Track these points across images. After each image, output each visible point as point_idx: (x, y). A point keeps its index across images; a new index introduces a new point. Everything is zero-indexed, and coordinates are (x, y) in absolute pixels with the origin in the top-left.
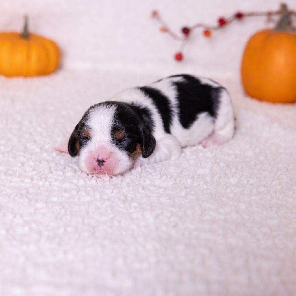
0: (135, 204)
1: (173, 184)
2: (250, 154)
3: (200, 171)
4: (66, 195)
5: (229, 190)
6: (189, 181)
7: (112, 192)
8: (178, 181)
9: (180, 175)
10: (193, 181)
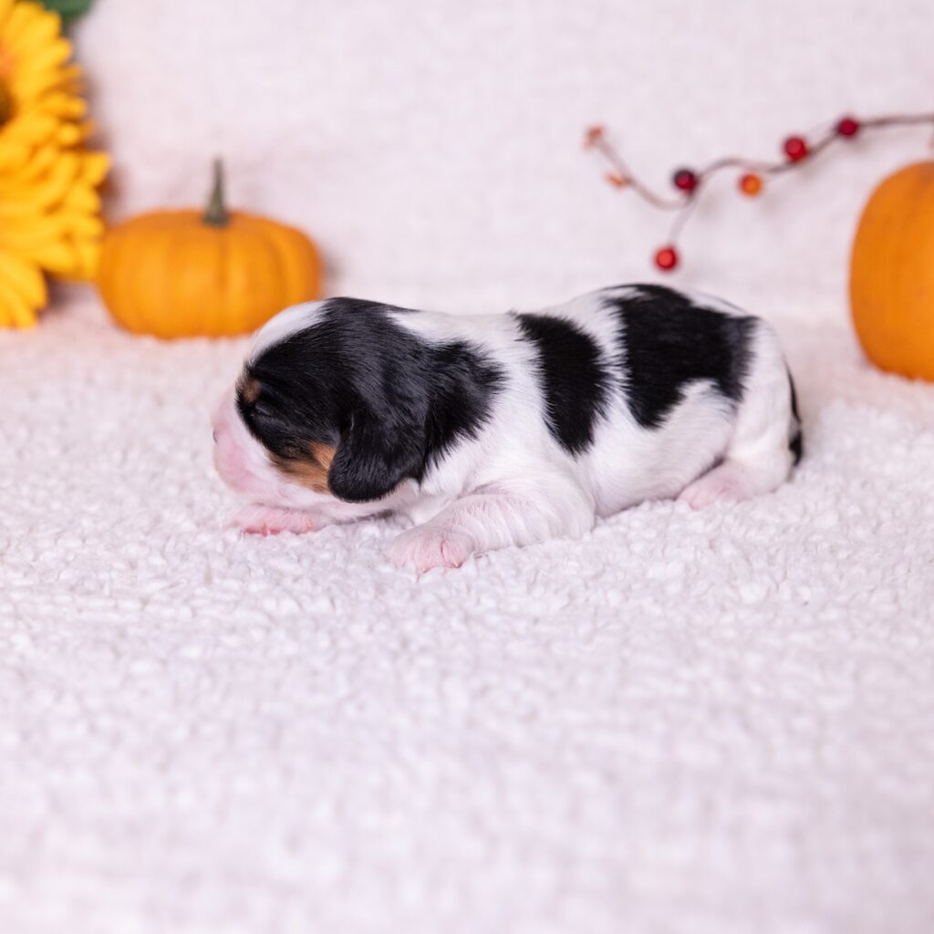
0: (426, 661)
1: (564, 608)
2: (830, 521)
3: (656, 571)
4: (232, 641)
5: (728, 618)
6: (614, 598)
7: (371, 630)
8: (581, 600)
9: (591, 584)
10: (627, 599)
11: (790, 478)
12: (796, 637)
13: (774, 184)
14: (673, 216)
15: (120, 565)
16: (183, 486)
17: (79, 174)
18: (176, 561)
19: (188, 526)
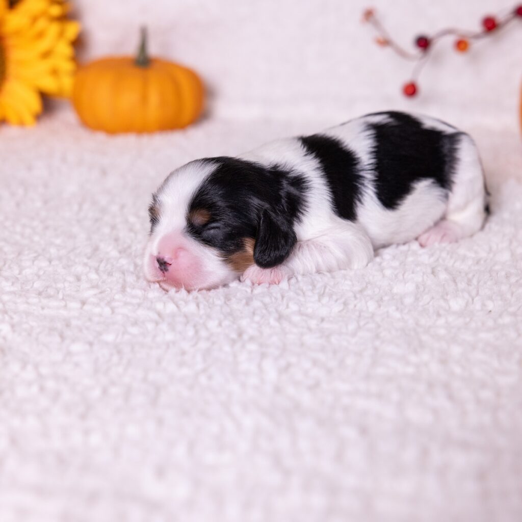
0: (252, 347)
1: (340, 312)
2: (506, 257)
3: (398, 289)
4: (134, 330)
5: (441, 321)
6: (372, 306)
7: (220, 325)
8: (351, 306)
9: (358, 296)
10: (380, 306)
11: (483, 228)
12: (483, 335)
13: (477, 45)
14: (413, 64)
15: (71, 279)
16: (113, 227)
17: (61, 34)
18: (105, 277)
19: (114, 253)
